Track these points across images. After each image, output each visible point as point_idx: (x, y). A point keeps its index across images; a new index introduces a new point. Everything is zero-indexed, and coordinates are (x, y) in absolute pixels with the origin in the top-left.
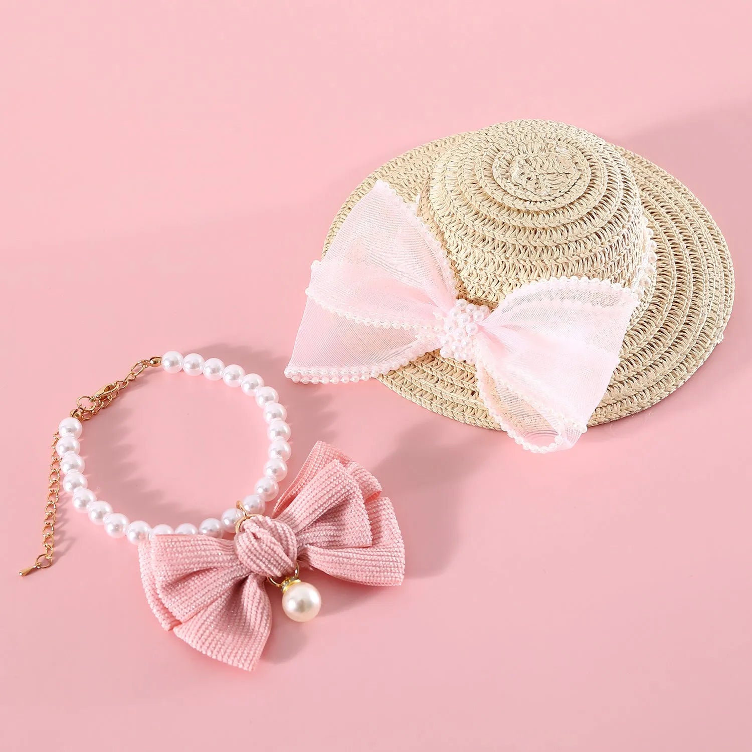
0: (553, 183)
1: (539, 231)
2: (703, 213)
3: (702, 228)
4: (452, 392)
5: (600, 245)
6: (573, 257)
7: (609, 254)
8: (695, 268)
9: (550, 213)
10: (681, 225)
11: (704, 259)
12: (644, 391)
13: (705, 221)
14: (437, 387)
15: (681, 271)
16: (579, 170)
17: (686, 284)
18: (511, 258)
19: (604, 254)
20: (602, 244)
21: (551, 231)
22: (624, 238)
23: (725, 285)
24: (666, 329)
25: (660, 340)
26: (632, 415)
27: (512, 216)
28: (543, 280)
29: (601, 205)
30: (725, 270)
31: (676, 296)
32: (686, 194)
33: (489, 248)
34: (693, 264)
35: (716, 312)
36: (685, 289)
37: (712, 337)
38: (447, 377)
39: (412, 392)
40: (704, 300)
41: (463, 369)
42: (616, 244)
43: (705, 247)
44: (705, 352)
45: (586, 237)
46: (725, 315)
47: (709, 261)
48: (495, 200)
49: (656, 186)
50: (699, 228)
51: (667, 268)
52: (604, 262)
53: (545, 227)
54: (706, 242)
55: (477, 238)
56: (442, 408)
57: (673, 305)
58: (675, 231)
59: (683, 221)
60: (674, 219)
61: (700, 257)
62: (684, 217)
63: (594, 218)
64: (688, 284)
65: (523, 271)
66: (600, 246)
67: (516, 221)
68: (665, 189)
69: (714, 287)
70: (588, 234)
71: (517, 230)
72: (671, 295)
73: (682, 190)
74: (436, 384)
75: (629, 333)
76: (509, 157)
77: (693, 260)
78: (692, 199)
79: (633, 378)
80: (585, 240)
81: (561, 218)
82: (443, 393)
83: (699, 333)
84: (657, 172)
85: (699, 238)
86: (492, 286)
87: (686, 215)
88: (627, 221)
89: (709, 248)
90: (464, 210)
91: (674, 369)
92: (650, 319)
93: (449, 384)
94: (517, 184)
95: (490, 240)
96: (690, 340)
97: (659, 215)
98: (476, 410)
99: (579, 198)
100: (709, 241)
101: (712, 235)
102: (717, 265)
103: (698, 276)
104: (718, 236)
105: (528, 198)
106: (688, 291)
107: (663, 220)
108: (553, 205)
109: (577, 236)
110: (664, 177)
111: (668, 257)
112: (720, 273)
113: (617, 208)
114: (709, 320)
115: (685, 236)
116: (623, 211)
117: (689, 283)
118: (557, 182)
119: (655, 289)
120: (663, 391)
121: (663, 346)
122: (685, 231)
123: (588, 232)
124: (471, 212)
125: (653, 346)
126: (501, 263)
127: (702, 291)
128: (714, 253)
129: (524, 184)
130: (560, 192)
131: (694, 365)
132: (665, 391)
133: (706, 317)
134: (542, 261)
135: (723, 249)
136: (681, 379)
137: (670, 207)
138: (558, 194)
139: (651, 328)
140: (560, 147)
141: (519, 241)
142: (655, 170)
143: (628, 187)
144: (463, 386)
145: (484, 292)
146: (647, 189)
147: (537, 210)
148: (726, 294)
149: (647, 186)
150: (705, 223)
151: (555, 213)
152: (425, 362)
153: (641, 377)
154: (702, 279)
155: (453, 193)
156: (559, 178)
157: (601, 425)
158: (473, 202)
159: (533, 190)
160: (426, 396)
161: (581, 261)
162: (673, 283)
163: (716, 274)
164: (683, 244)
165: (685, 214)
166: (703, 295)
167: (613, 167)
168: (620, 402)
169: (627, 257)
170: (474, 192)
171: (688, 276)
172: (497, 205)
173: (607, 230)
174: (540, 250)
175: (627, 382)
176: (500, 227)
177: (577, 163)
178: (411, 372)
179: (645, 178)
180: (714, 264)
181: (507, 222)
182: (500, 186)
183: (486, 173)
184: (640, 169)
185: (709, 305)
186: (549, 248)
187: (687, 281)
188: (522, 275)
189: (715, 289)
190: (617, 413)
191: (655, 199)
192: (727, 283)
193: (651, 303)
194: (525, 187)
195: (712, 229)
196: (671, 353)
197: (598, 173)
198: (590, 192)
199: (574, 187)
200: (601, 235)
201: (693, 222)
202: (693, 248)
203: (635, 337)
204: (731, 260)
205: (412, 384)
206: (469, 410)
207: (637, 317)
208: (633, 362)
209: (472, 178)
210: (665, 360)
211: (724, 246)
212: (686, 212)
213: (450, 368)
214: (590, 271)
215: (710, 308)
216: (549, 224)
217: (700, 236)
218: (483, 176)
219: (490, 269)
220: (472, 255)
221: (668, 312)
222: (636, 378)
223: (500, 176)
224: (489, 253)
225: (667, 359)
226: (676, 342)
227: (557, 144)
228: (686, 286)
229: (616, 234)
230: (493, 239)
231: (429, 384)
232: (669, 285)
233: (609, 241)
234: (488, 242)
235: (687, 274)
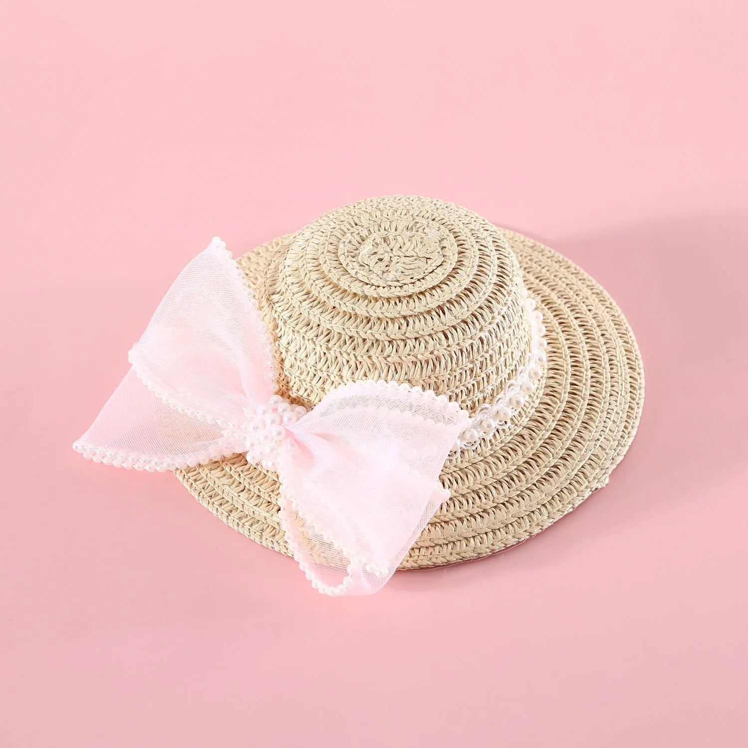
0: (407, 267)
1: (372, 321)
2: (625, 332)
3: (618, 350)
4: (256, 505)
5: (445, 347)
6: (408, 357)
7: (458, 359)
8: (594, 393)
9: (391, 301)
10: (593, 341)
11: (609, 384)
12: (486, 533)
13: (625, 342)
14: (240, 498)
15: (575, 394)
16: (444, 256)
17: (576, 411)
18: (333, 349)
19: (451, 360)
20: (448, 346)
21: (387, 322)
22: (482, 343)
23: (625, 419)
24: (536, 461)
25: (524, 474)
26: (464, 562)
27: (345, 300)
28: (370, 381)
29: (458, 299)
30: (632, 401)
31: (560, 423)
32: (611, 308)
33: (311, 334)
34: (593, 389)
35: (605, 450)
36: (573, 416)
37: (591, 479)
38: (254, 486)
39: (211, 499)
40: (593, 433)
41: (276, 479)
42: (469, 349)
43: (614, 371)
44: (578, 496)
45: (430, 335)
46: (616, 454)
47: (614, 388)
48: (331, 280)
49: (577, 295)
50: (615, 349)
51: (558, 388)
52: (449, 368)
53: (381, 317)
54: (617, 366)
55: (301, 322)
56: (240, 523)
57: (551, 434)
58: (583, 347)
59: (597, 338)
60: (587, 334)
61: (604, 382)
62: (600, 333)
63: (444, 314)
64: (579, 410)
65: (347, 367)
66: (445, 349)
67: (347, 306)
68: (587, 299)
69: (612, 419)
70: (432, 332)
71: (347, 317)
72: (553, 421)
73: (608, 304)
74: (240, 494)
75: (486, 460)
76: (365, 233)
77: (594, 384)
78: (616, 315)
79: (477, 516)
80: (427, 338)
81: (403, 309)
82: (245, 506)
83: (575, 472)
84: (584, 280)
85: (610, 360)
86: (314, 382)
87: (603, 332)
88: (488, 323)
89: (619, 374)
90: (295, 288)
91: (533, 512)
92: (518, 446)
93: (256, 495)
94: (363, 264)
95: (315, 325)
96: (562, 479)
97: (570, 327)
98: (278, 531)
99: (433, 288)
100: (622, 365)
101: (628, 359)
102: (623, 394)
103: (595, 403)
104: (635, 361)
105: (370, 281)
106: (576, 419)
107: (571, 333)
108: (397, 292)
109: (417, 332)
110: (590, 286)
111: (564, 376)
112: (623, 403)
113: (479, 305)
114: (593, 458)
115: (594, 355)
116: (487, 310)
117: (581, 409)
118: (412, 266)
119: (535, 411)
120: (510, 537)
121: (527, 481)
122: (595, 349)
123: (433, 329)
124: (302, 291)
125: (513, 480)
126: (322, 354)
127: (595, 422)
128: (624, 379)
129: (372, 264)
130: (412, 278)
131: (559, 511)
132: (514, 537)
133: (590, 454)
134: (370, 357)
135: (637, 377)
136: (538, 525)
137: (585, 320)
138: (408, 280)
139: (516, 457)
140: (430, 228)
141: (346, 330)
142: (582, 278)
143: (503, 282)
144: (270, 501)
145: (306, 390)
146: (565, 296)
147: (376, 296)
148: (625, 430)
149: (565, 293)
150: (624, 344)
151: (398, 302)
152: (235, 466)
153: (487, 515)
154: (599, 407)
155: (290, 269)
156: (416, 262)
157: (422, 569)
158: (306, 280)
159: (380, 273)
160: (225, 506)
161: (419, 364)
162: (559, 407)
163: (618, 404)
164: (588, 364)
165: (602, 330)
166: (594, 427)
167: (490, 257)
168: (452, 544)
169: (486, 366)
170: (311, 269)
171: (582, 402)
172: (331, 286)
173: (458, 330)
174: (369, 343)
175: (468, 520)
176: (329, 311)
177: (445, 247)
178: (217, 475)
179: (567, 285)
180: (620, 393)
181: (337, 306)
182: (342, 264)
183: (331, 248)
184: (564, 274)
185: (598, 440)
186: (381, 343)
187: (578, 407)
188: (346, 372)
189: (611, 422)
190: (444, 557)
191: (571, 308)
192: (630, 417)
193: (524, 427)
194: (371, 269)
195: (631, 352)
196: (534, 491)
197: (466, 262)
198: (448, 282)
199: (430, 274)
200: (449, 336)
201: (608, 341)
202: (599, 370)
203: (493, 466)
204: (643, 391)
205: (214, 489)
206: (269, 530)
207: (502, 442)
208: (482, 496)
209: (314, 252)
210: (524, 500)
211: (639, 374)
212: (603, 327)
213: (262, 475)
214: (430, 377)
215: (599, 443)
216: (386, 314)
217: (613, 358)
218: (326, 251)
219: (311, 361)
220: (294, 343)
221: (543, 441)
222: (481, 516)
223: (346, 254)
224: (310, 341)
225: (526, 497)
226: (545, 479)
227: (429, 223)
228: (575, 413)
229: (470, 337)
230: (319, 325)
231: (232, 492)
232: (554, 408)
233: (458, 344)
234: (312, 328)
235: (581, 399)
